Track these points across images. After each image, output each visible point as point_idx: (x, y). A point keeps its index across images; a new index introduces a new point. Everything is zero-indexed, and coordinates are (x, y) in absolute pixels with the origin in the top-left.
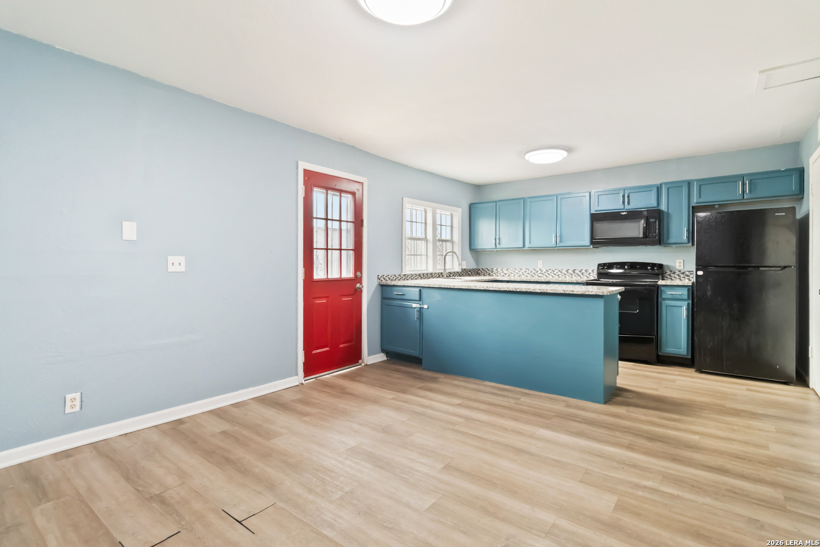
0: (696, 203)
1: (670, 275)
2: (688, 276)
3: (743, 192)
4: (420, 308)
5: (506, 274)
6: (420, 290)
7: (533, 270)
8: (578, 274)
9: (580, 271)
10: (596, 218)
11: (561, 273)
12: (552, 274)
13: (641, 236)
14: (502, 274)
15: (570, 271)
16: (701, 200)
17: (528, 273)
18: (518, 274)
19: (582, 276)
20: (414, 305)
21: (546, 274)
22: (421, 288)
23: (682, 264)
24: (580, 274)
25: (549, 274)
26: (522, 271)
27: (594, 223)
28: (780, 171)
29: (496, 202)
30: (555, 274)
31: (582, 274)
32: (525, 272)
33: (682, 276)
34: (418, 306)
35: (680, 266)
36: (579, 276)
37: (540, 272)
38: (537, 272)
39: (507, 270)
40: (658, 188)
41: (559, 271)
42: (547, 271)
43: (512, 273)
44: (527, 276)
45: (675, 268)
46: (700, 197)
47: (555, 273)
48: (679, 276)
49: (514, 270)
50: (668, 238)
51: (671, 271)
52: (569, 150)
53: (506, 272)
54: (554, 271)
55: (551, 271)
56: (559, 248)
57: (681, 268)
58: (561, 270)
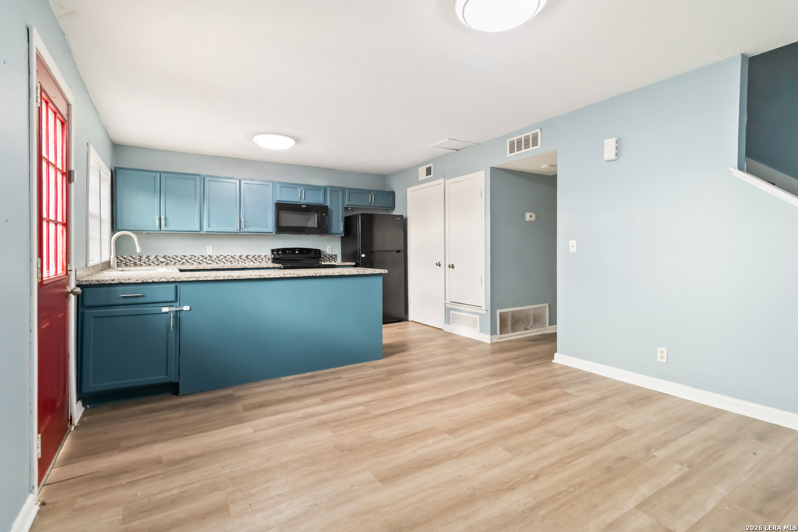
0: (347, 205)
1: (323, 258)
2: (334, 258)
3: (372, 201)
4: (176, 311)
5: (162, 262)
6: (176, 286)
9: (253, 257)
10: (281, 207)
11: (234, 259)
12: (224, 260)
13: (316, 226)
14: (156, 263)
15: (244, 257)
16: (351, 203)
17: (194, 261)
18: (179, 261)
19: (255, 261)
20: (165, 310)
21: (216, 260)
22: (178, 285)
23: (331, 250)
24: (253, 260)
25: (219, 261)
26: (186, 258)
27: (280, 212)
28: (385, 192)
29: (160, 173)
30: (227, 261)
31: (255, 259)
32: (191, 259)
33: (331, 258)
34: (174, 309)
35: (329, 251)
36: (252, 261)
37: (209, 258)
38: (206, 258)
39: (164, 257)
40: (324, 189)
41: (232, 257)
42: (218, 257)
43: (171, 261)
44: (193, 264)
45: (326, 253)
46: (349, 201)
47: (227, 259)
48: (329, 259)
49: (175, 257)
50: (331, 230)
51: (324, 255)
52: (297, 140)
53: (163, 260)
54: (225, 257)
55: (222, 257)
56: (240, 233)
57: (330, 252)
58: (233, 256)
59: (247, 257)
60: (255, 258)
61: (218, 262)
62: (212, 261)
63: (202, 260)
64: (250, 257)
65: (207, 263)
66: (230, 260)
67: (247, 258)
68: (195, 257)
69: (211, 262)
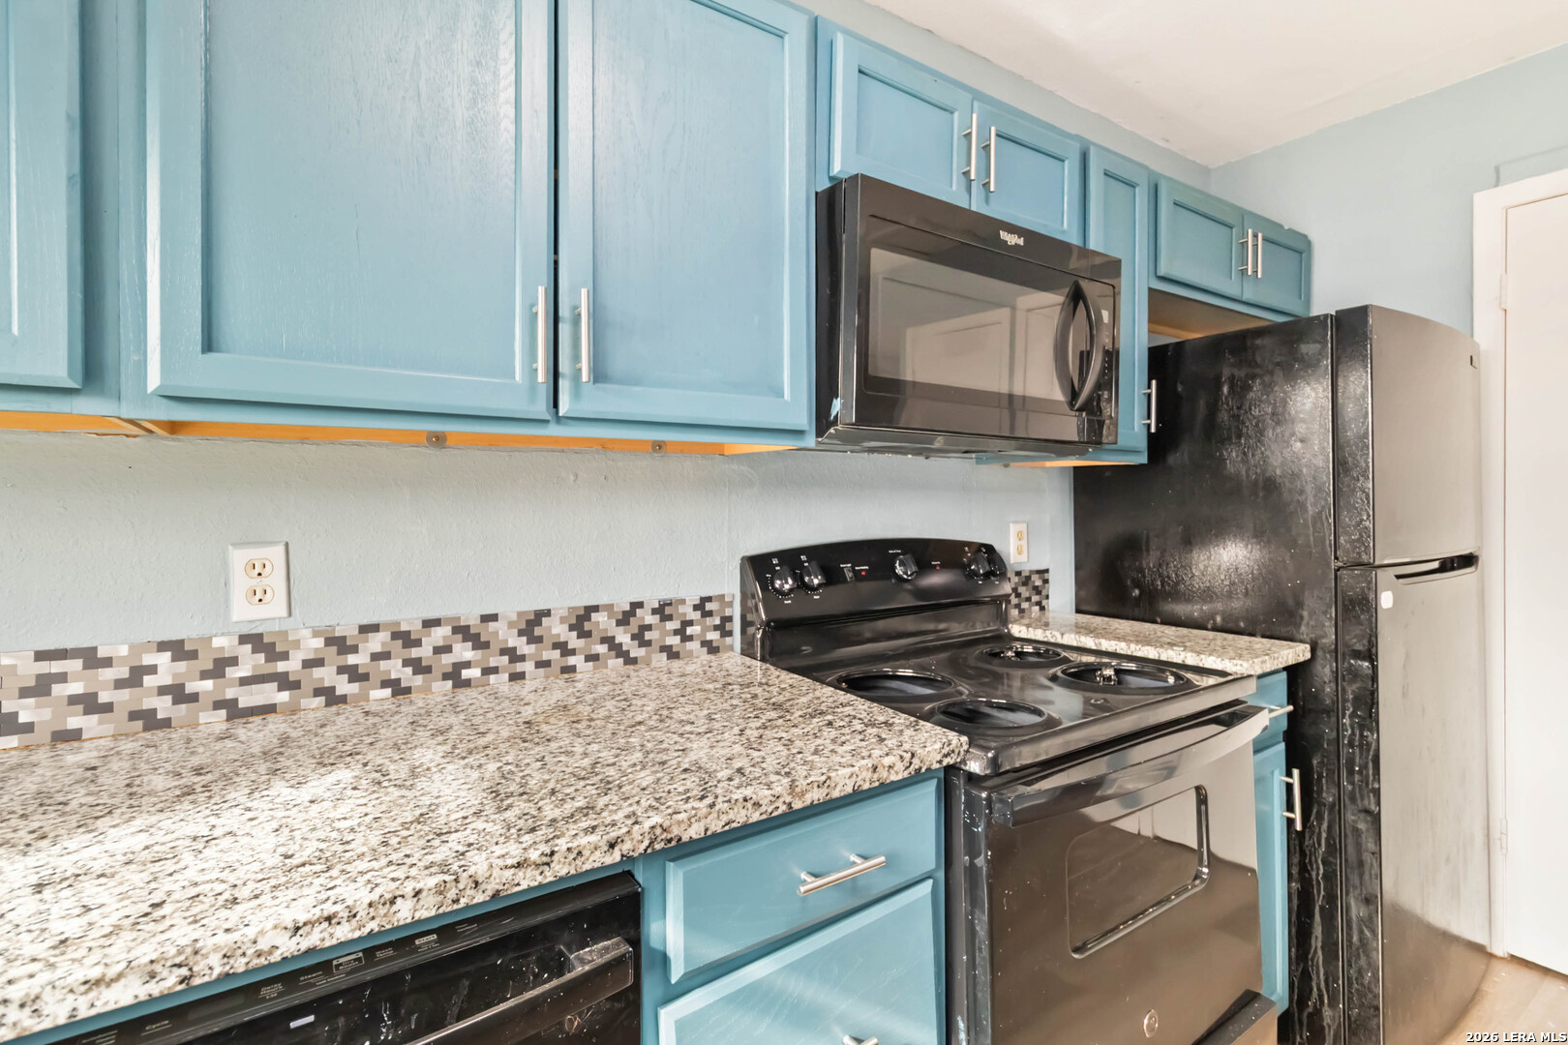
0: (1165, 277)
2: (1037, 591)
7: (163, 659)
8: (609, 641)
9: (624, 620)
11: (480, 644)
12: (395, 668)
15: (556, 628)
17: (89, 704)
19: (636, 652)
23: (1024, 543)
24: (623, 638)
25: (354, 674)
30: (419, 667)
31: (639, 637)
32: (41, 688)
33: (1025, 593)
35: (1022, 549)
37: (250, 662)
38: (220, 666)
41: (463, 631)
42: (340, 645)
46: (1168, 255)
47: (424, 652)
48: (1020, 597)
54: (407, 640)
55: (376, 642)
56: (554, 430)
57: (1023, 558)
58: (471, 619)
59: (580, 622)
60: (634, 623)
61: (344, 686)
62: (285, 682)
63: (178, 693)
64: (601, 618)
65: (233, 711)
66: (447, 659)
67: (584, 634)
68: (92, 659)
69: (269, 694)
